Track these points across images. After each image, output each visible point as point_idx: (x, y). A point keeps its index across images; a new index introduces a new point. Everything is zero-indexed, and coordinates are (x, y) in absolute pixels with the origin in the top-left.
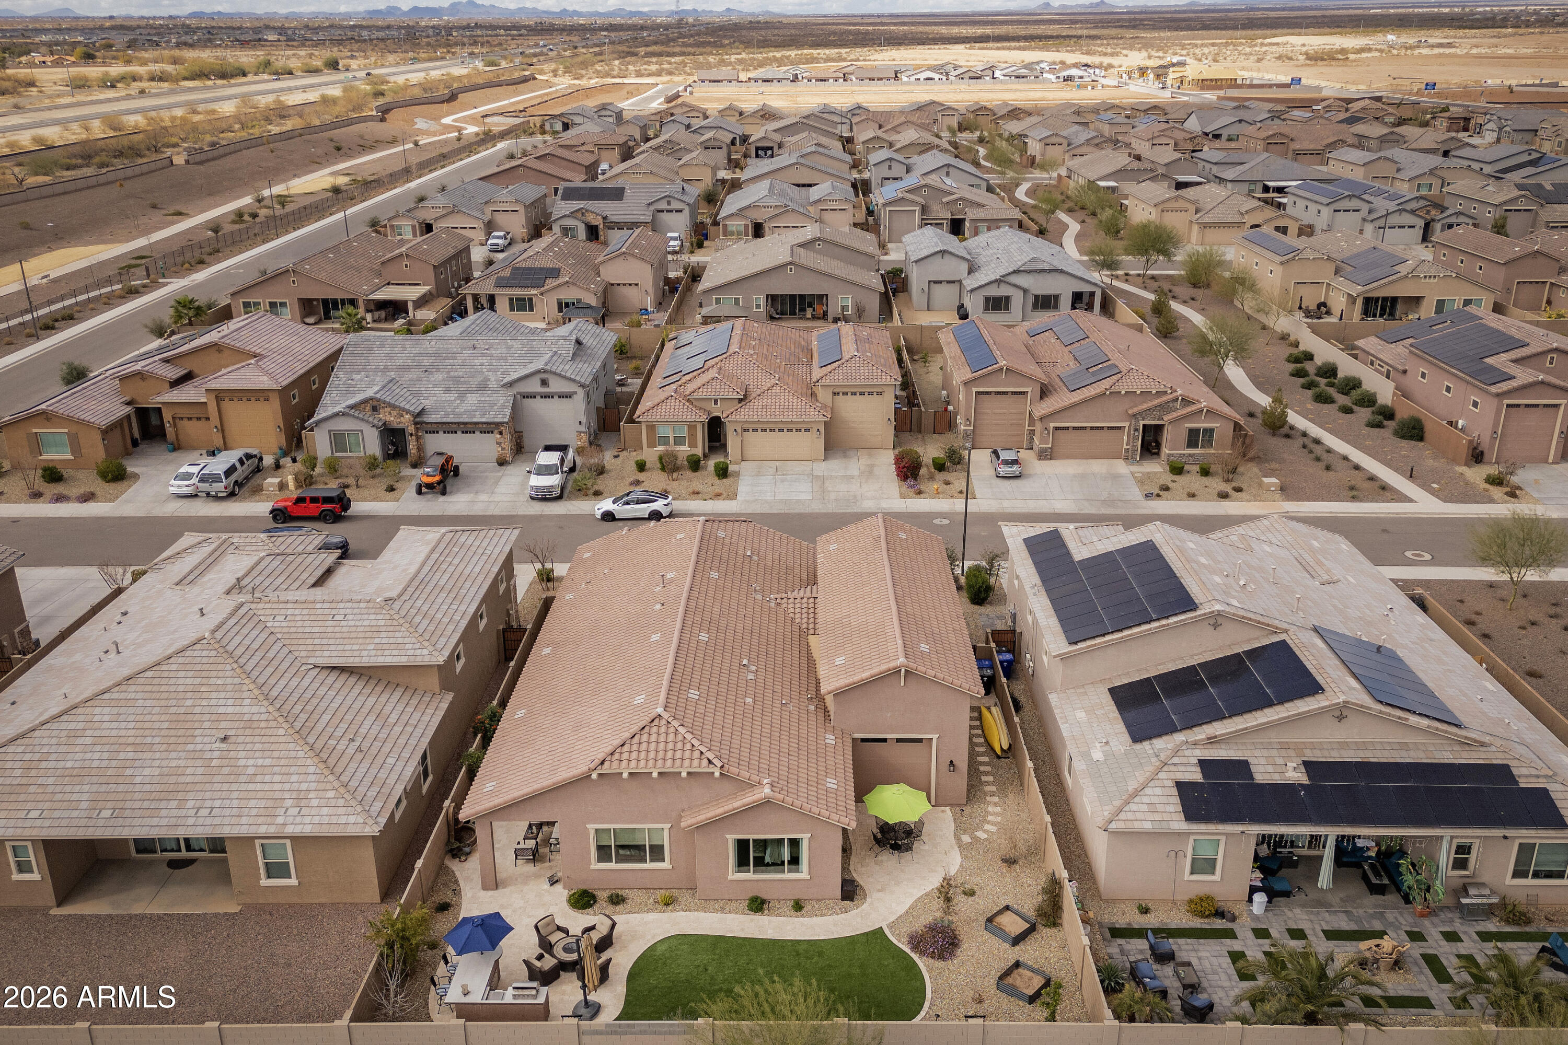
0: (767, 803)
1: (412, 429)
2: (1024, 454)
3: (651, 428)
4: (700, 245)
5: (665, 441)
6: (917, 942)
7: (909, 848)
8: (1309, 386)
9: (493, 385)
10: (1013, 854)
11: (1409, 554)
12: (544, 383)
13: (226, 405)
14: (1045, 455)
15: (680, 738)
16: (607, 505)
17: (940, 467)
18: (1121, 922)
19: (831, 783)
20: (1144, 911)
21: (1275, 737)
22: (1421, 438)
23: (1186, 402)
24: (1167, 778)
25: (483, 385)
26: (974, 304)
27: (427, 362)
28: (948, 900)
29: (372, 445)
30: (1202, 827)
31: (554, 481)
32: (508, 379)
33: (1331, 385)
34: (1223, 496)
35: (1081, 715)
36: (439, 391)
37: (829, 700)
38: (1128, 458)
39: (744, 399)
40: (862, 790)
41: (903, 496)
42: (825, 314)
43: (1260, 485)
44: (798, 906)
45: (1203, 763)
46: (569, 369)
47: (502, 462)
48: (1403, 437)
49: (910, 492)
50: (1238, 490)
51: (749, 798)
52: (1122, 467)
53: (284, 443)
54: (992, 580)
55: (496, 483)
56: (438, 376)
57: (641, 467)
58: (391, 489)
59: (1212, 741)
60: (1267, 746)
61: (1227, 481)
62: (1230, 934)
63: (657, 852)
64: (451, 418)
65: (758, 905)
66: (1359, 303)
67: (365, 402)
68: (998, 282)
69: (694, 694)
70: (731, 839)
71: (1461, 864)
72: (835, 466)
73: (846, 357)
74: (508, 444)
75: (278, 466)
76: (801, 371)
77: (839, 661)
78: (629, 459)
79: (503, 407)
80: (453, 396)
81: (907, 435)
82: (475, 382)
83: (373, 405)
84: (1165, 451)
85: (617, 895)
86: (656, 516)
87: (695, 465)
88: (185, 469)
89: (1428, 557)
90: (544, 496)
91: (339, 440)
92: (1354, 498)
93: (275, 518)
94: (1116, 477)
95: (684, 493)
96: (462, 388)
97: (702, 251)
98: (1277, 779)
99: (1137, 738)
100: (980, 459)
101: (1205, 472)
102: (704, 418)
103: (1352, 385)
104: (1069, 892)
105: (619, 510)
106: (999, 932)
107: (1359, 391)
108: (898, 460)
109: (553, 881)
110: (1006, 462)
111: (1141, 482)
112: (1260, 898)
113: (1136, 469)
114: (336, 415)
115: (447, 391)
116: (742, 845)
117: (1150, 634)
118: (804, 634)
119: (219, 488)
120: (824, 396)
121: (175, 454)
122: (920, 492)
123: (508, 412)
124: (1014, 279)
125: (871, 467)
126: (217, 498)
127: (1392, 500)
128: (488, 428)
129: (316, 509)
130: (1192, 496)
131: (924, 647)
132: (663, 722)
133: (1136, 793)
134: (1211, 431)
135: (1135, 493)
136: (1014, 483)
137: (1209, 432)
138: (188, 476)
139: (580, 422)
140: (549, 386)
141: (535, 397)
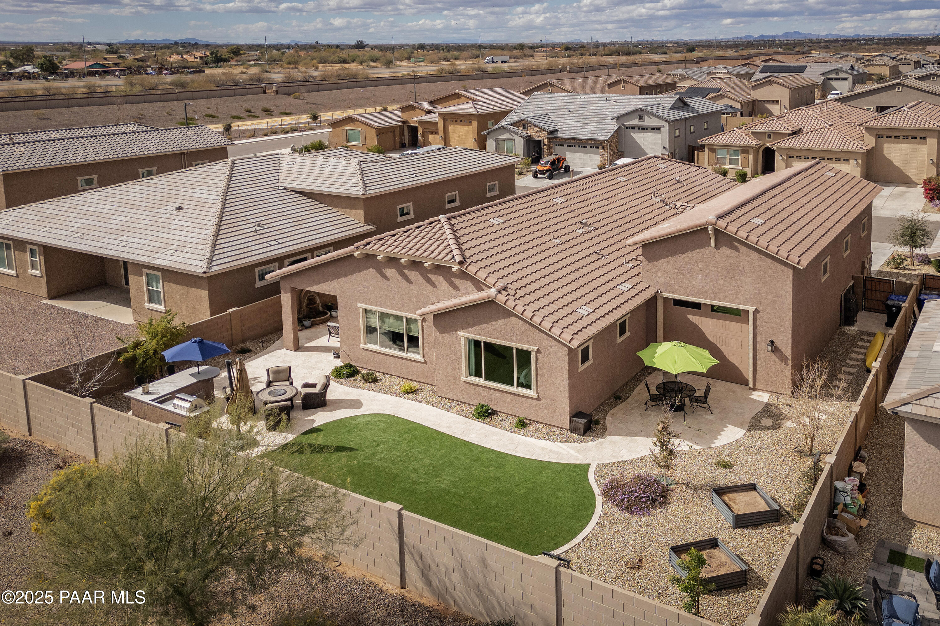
0: (491, 303)
1: (546, 141)
3: (712, 151)
9: (608, 120)
12: (641, 119)
13: (448, 124)
15: (443, 238)
25: (602, 120)
29: (520, 148)
36: (572, 121)
39: (793, 134)
41: (924, 211)
44: (522, 424)
49: (934, 209)
51: (476, 295)
56: (576, 114)
63: (414, 344)
67: (520, 122)
69: (496, 221)
70: (463, 337)
74: (607, 156)
79: (609, 132)
80: (579, 125)
82: (598, 118)
83: (525, 124)
85: (371, 375)
96: (588, 120)
109: (338, 355)
114: (500, 128)
115: (577, 122)
120: (870, 139)
123: (611, 134)
125: (904, 193)
128: (596, 144)
132: (439, 226)
139: (664, 148)
140: (644, 121)
141: (634, 128)
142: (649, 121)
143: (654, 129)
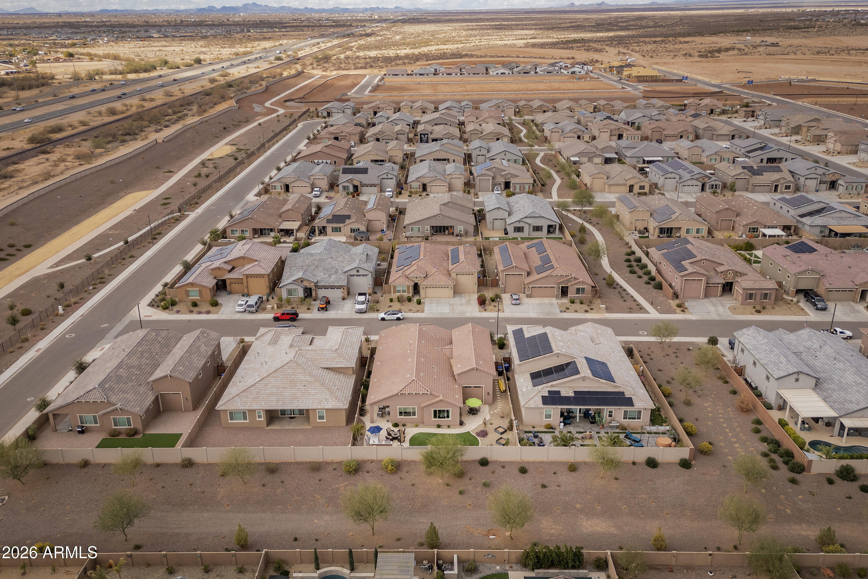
0: (441, 400)
1: (314, 288)
2: (522, 295)
3: (395, 287)
4: (400, 193)
5: (399, 291)
6: (478, 434)
7: (477, 414)
8: (630, 266)
9: (340, 272)
10: (502, 415)
11: (640, 332)
12: (358, 271)
13: (249, 279)
14: (529, 296)
15: (420, 385)
16: (382, 315)
17: (493, 300)
18: (528, 430)
19: (457, 397)
20: (534, 427)
21: (567, 385)
22: (661, 289)
23: (575, 279)
24: (540, 395)
25: (336, 272)
26: (510, 229)
27: (316, 263)
28: (485, 424)
29: (301, 293)
30: (547, 406)
31: (363, 306)
32: (345, 270)
33: (638, 265)
34: (586, 311)
35: (522, 380)
36: (321, 274)
37: (456, 377)
38: (557, 297)
39: (426, 277)
40: (465, 399)
41: (480, 312)
42: (453, 233)
43: (599, 307)
44: (449, 427)
45: (549, 391)
46: (365, 266)
47: (344, 299)
48: (655, 288)
49: (483, 310)
50: (592, 309)
51: (437, 399)
52: (554, 301)
53: (268, 292)
54: (505, 342)
55: (343, 306)
56: (321, 268)
57: (391, 300)
58: (309, 309)
59: (552, 386)
60: (565, 387)
61: (589, 306)
62: (554, 432)
63: (414, 414)
64: (327, 284)
65: (439, 426)
66: (659, 230)
67: (299, 279)
68: (519, 221)
69: (422, 374)
70: (432, 410)
71: (610, 416)
72: (457, 300)
73: (461, 261)
74: (346, 293)
75: (268, 300)
76: (445, 264)
77: (459, 366)
78: (387, 297)
79: (344, 280)
80: (327, 276)
81: (482, 288)
82: (334, 270)
83: (302, 280)
84: (569, 295)
85: (405, 424)
86: (398, 319)
87: (409, 300)
88: (240, 302)
89: (646, 333)
90: (361, 312)
91: (290, 292)
92: (630, 312)
93: (275, 320)
94: (552, 304)
95: (407, 310)
96: (329, 273)
97: (401, 196)
98: (567, 395)
99: (534, 386)
100: (506, 297)
101: (582, 303)
102: (413, 284)
103: (645, 266)
104: (515, 423)
105: (387, 317)
106: (498, 432)
107: (646, 269)
108: (479, 298)
109: (388, 421)
110: (514, 299)
111: (560, 306)
112: (562, 424)
113: (559, 301)
114: (289, 283)
115: (325, 274)
116: (435, 411)
117: (540, 359)
118: (449, 359)
119: (253, 309)
120: (453, 275)
121: (230, 296)
122: (485, 310)
123: (346, 282)
124: (525, 220)
125: (469, 300)
126: (252, 312)
127: (643, 313)
128: (339, 287)
129: (288, 317)
130: (576, 311)
131: (481, 363)
132: (415, 381)
133: (532, 398)
134: (584, 289)
135: (558, 310)
136: (517, 306)
137: (583, 289)
138: (242, 305)
139: (370, 285)
141: (354, 276)
142: (361, 272)
143: (364, 276)
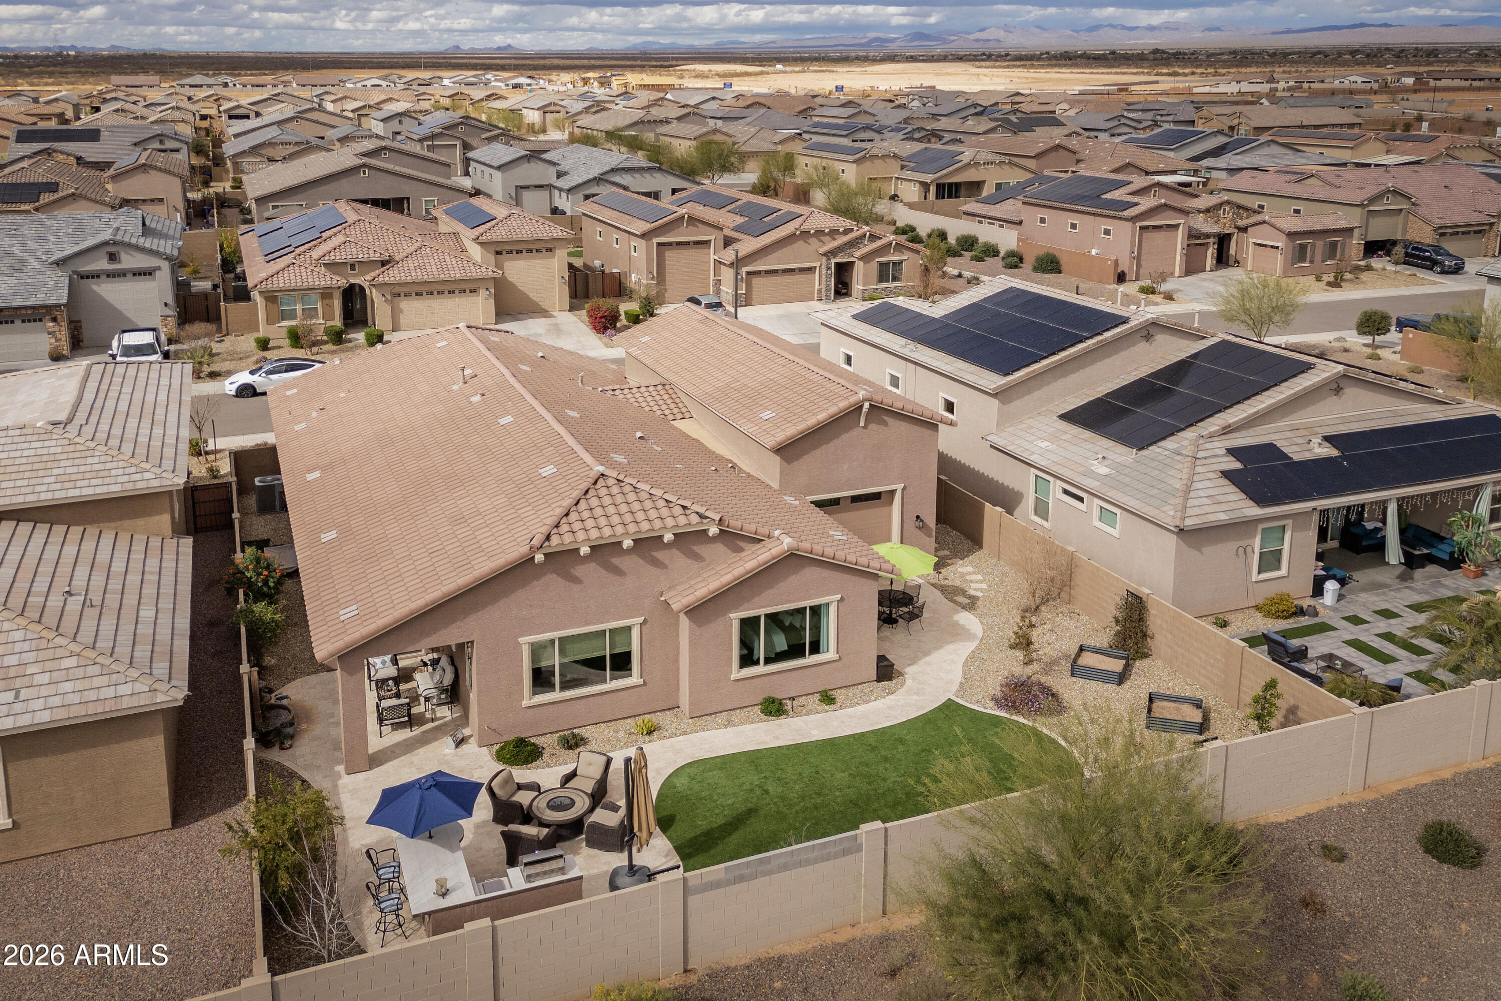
4: (206, 184)
5: (292, 314)
6: (1007, 703)
12: (113, 257)
14: (740, 302)
15: (644, 496)
17: (634, 319)
19: (837, 535)
20: (1224, 624)
22: (1060, 272)
23: (873, 237)
24: (1212, 470)
26: (574, 204)
30: (1276, 509)
32: (59, 255)
38: (823, 298)
39: (389, 260)
41: (609, 347)
44: (827, 698)
45: (1232, 452)
47: (56, 357)
48: (1044, 271)
51: (765, 554)
52: (815, 307)
57: (263, 345)
60: (1277, 430)
62: (1327, 627)
63: (622, 663)
65: (773, 707)
66: (933, 189)
69: (618, 458)
70: (730, 621)
74: (63, 335)
76: (441, 239)
77: (766, 416)
78: (245, 337)
79: (57, 287)
84: (856, 286)
85: (574, 736)
87: (336, 337)
98: (1308, 456)
99: (1137, 446)
102: (340, 286)
103: (971, 241)
105: (262, 381)
106: (1094, 675)
107: (979, 245)
108: (594, 310)
109: (459, 741)
112: (1329, 587)
113: (832, 307)
116: (748, 626)
120: (485, 256)
123: (63, 292)
128: (36, 314)
132: (611, 482)
133: (1188, 489)
134: (900, 263)
137: (898, 265)
139: (166, 304)
140: (120, 262)
141: (98, 276)
142: (129, 261)
143: (140, 274)
